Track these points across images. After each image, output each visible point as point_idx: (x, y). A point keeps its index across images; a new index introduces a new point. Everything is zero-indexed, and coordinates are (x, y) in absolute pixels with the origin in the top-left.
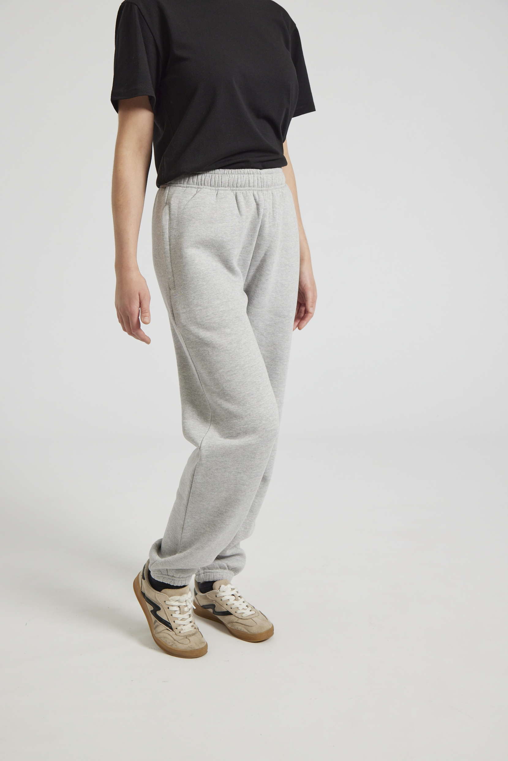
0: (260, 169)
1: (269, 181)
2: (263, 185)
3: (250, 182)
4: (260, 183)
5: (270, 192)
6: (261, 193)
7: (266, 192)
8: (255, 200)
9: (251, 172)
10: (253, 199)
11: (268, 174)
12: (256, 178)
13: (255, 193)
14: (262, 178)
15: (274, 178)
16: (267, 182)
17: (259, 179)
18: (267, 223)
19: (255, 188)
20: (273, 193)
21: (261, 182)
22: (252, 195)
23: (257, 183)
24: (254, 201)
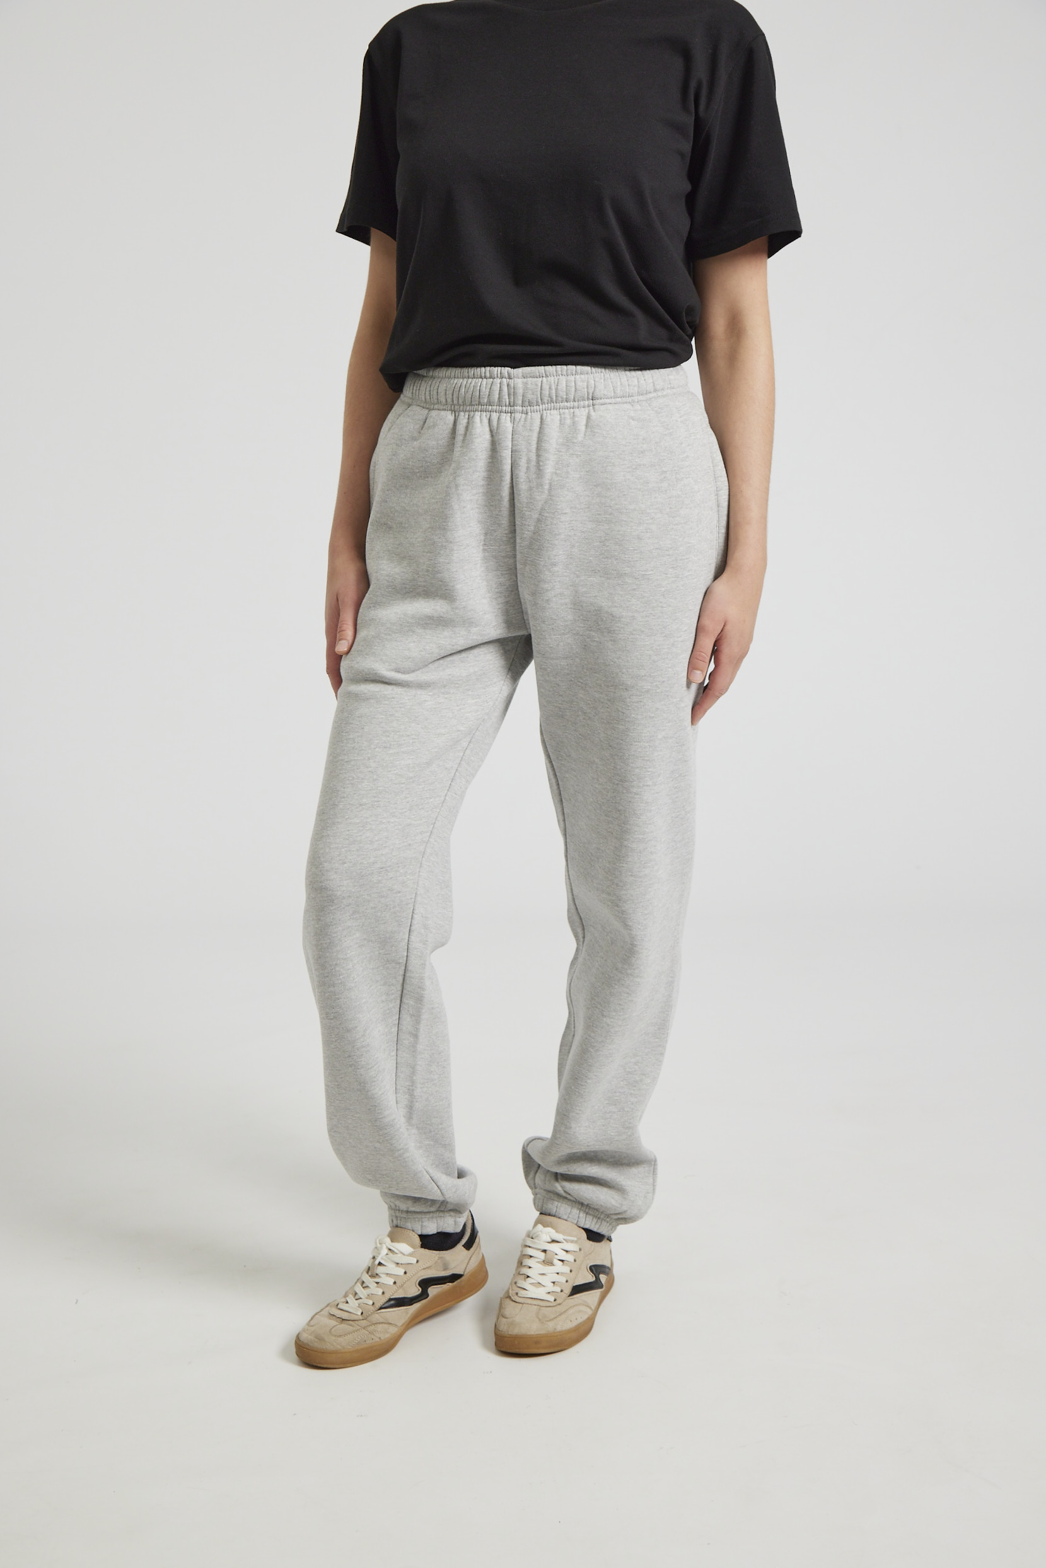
0: (514, 367)
1: (530, 392)
2: (512, 400)
3: (481, 394)
4: (507, 397)
5: (537, 416)
6: (509, 418)
7: (524, 415)
8: (491, 431)
9: (488, 375)
10: (487, 429)
11: (531, 377)
12: (496, 388)
13: (495, 416)
14: (512, 385)
15: (546, 387)
16: (523, 396)
17: (505, 389)
18: (522, 480)
19: (495, 407)
20: (544, 417)
21: (509, 395)
22: (486, 421)
23: (498, 396)
24: (489, 433)
